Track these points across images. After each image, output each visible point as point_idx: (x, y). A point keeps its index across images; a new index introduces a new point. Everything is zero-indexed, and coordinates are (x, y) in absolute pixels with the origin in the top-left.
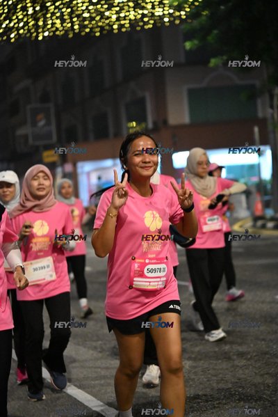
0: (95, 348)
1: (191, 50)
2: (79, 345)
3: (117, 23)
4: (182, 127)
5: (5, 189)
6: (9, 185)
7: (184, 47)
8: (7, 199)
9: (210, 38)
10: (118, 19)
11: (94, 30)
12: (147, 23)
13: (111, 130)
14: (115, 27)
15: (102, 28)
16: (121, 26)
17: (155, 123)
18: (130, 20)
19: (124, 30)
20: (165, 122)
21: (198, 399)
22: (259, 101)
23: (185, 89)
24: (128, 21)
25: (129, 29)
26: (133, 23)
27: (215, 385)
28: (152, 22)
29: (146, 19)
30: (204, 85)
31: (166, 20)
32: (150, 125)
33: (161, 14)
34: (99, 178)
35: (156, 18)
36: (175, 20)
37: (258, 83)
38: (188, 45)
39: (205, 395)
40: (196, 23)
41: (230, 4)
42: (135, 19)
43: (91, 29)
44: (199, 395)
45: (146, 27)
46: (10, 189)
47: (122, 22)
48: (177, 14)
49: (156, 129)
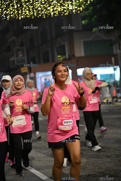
0: (45, 153)
1: (85, 24)
2: (38, 152)
4: (81, 58)
5: (6, 83)
6: (7, 81)
7: (82, 23)
8: (7, 87)
9: (93, 19)
10: (53, 11)
11: (43, 15)
13: (50, 59)
14: (52, 14)
15: (46, 15)
16: (55, 14)
17: (69, 56)
18: (58, 11)
19: (56, 15)
20: (74, 55)
21: (90, 176)
22: (114, 47)
23: (82, 41)
25: (58, 15)
26: (60, 13)
27: (97, 170)
28: (68, 12)
29: (65, 11)
30: (90, 39)
31: (74, 11)
32: (67, 57)
33: (72, 9)
34: (45, 80)
35: (69, 10)
36: (77, 11)
37: (113, 39)
38: (83, 22)
39: (93, 175)
40: (87, 13)
41: (102, 5)
42: (61, 11)
43: (42, 15)
44: (90, 175)
45: (65, 14)
46: (8, 83)
47: (55, 12)
48: (79, 9)
49: (70, 58)
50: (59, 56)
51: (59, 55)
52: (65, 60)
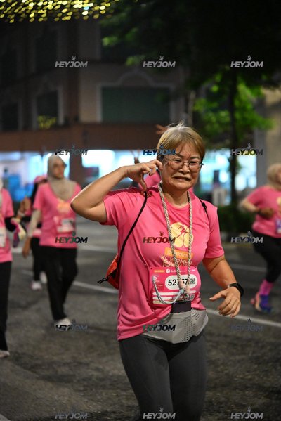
1: (109, 48)
3: (35, 11)
4: (93, 125)
7: (101, 43)
9: (129, 36)
10: (35, 7)
11: (8, 17)
12: (65, 15)
13: (21, 123)
14: (32, 15)
15: (18, 16)
16: (37, 16)
17: (66, 119)
18: (47, 9)
19: (41, 20)
20: (77, 119)
22: (173, 106)
23: (99, 86)
24: (46, 11)
25: (46, 19)
26: (52, 14)
28: (70, 13)
29: (64, 11)
30: (118, 83)
31: (85, 13)
32: (61, 120)
33: (80, 6)
35: (74, 10)
36: (93, 14)
37: (172, 87)
38: (106, 41)
40: (115, 19)
41: (151, 3)
42: (53, 9)
43: (6, 15)
45: (64, 19)
47: (40, 12)
48: (96, 8)
49: (67, 125)
50: (41, 118)
51: (41, 114)
52: (55, 127)
